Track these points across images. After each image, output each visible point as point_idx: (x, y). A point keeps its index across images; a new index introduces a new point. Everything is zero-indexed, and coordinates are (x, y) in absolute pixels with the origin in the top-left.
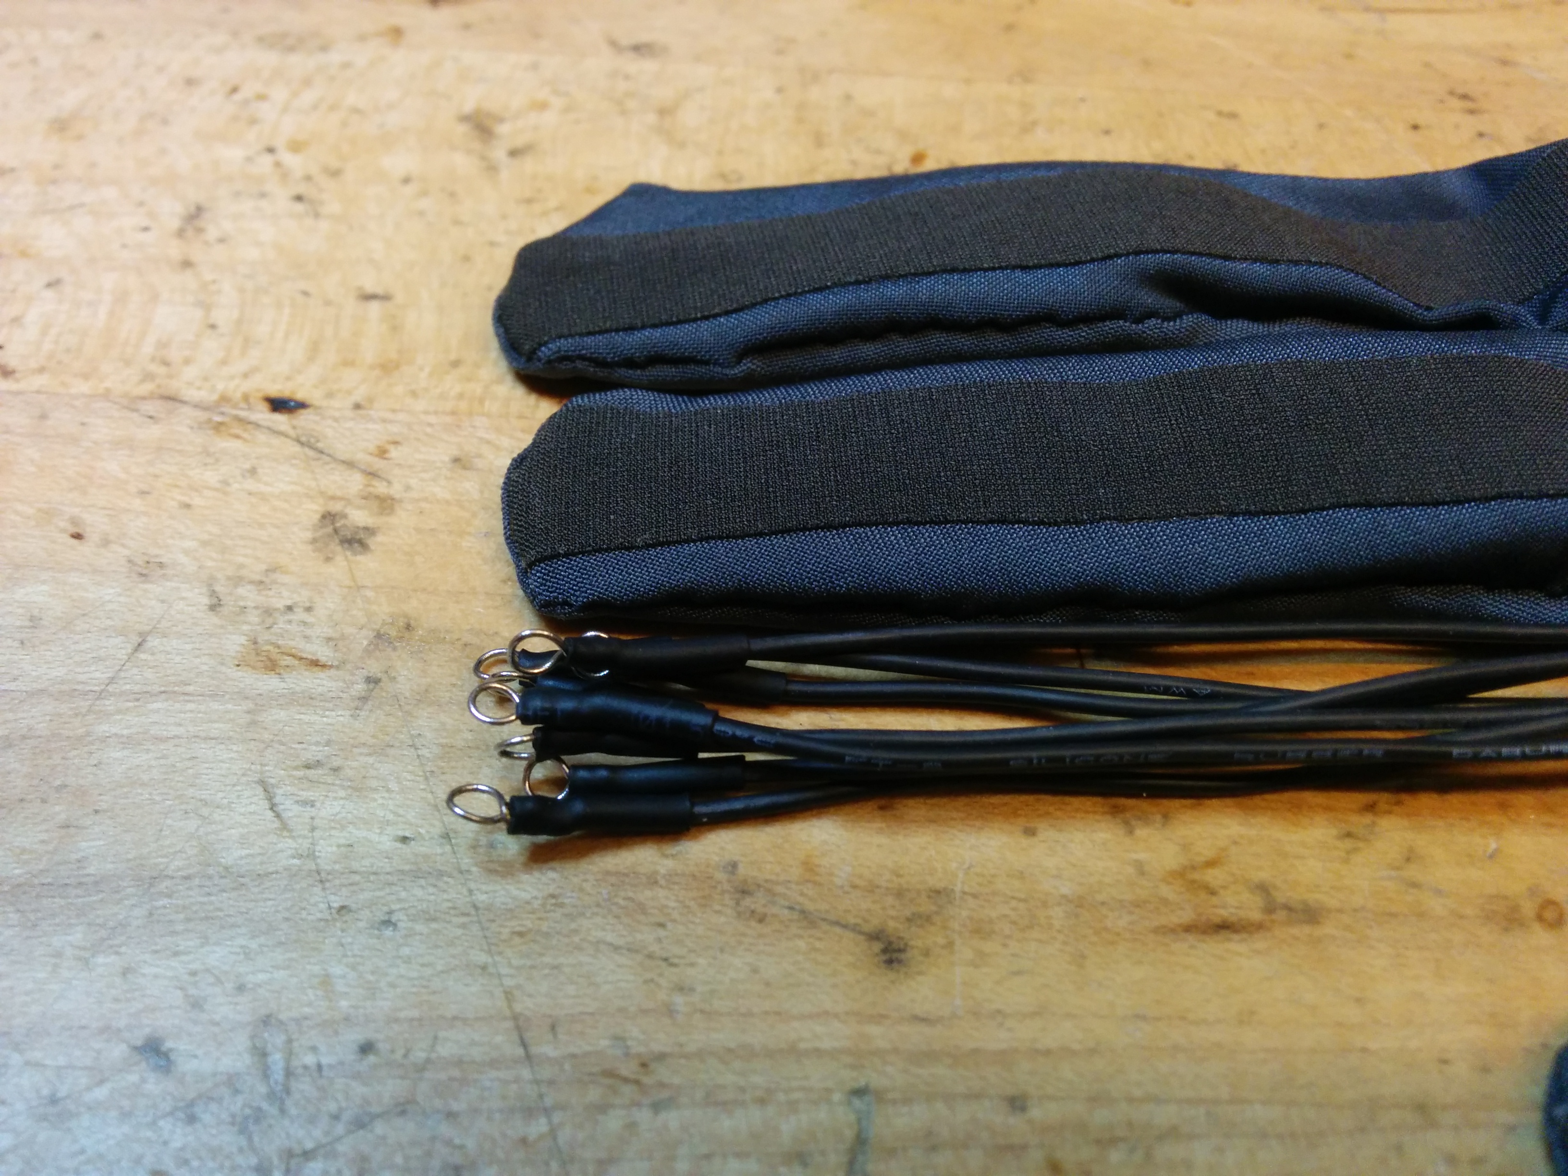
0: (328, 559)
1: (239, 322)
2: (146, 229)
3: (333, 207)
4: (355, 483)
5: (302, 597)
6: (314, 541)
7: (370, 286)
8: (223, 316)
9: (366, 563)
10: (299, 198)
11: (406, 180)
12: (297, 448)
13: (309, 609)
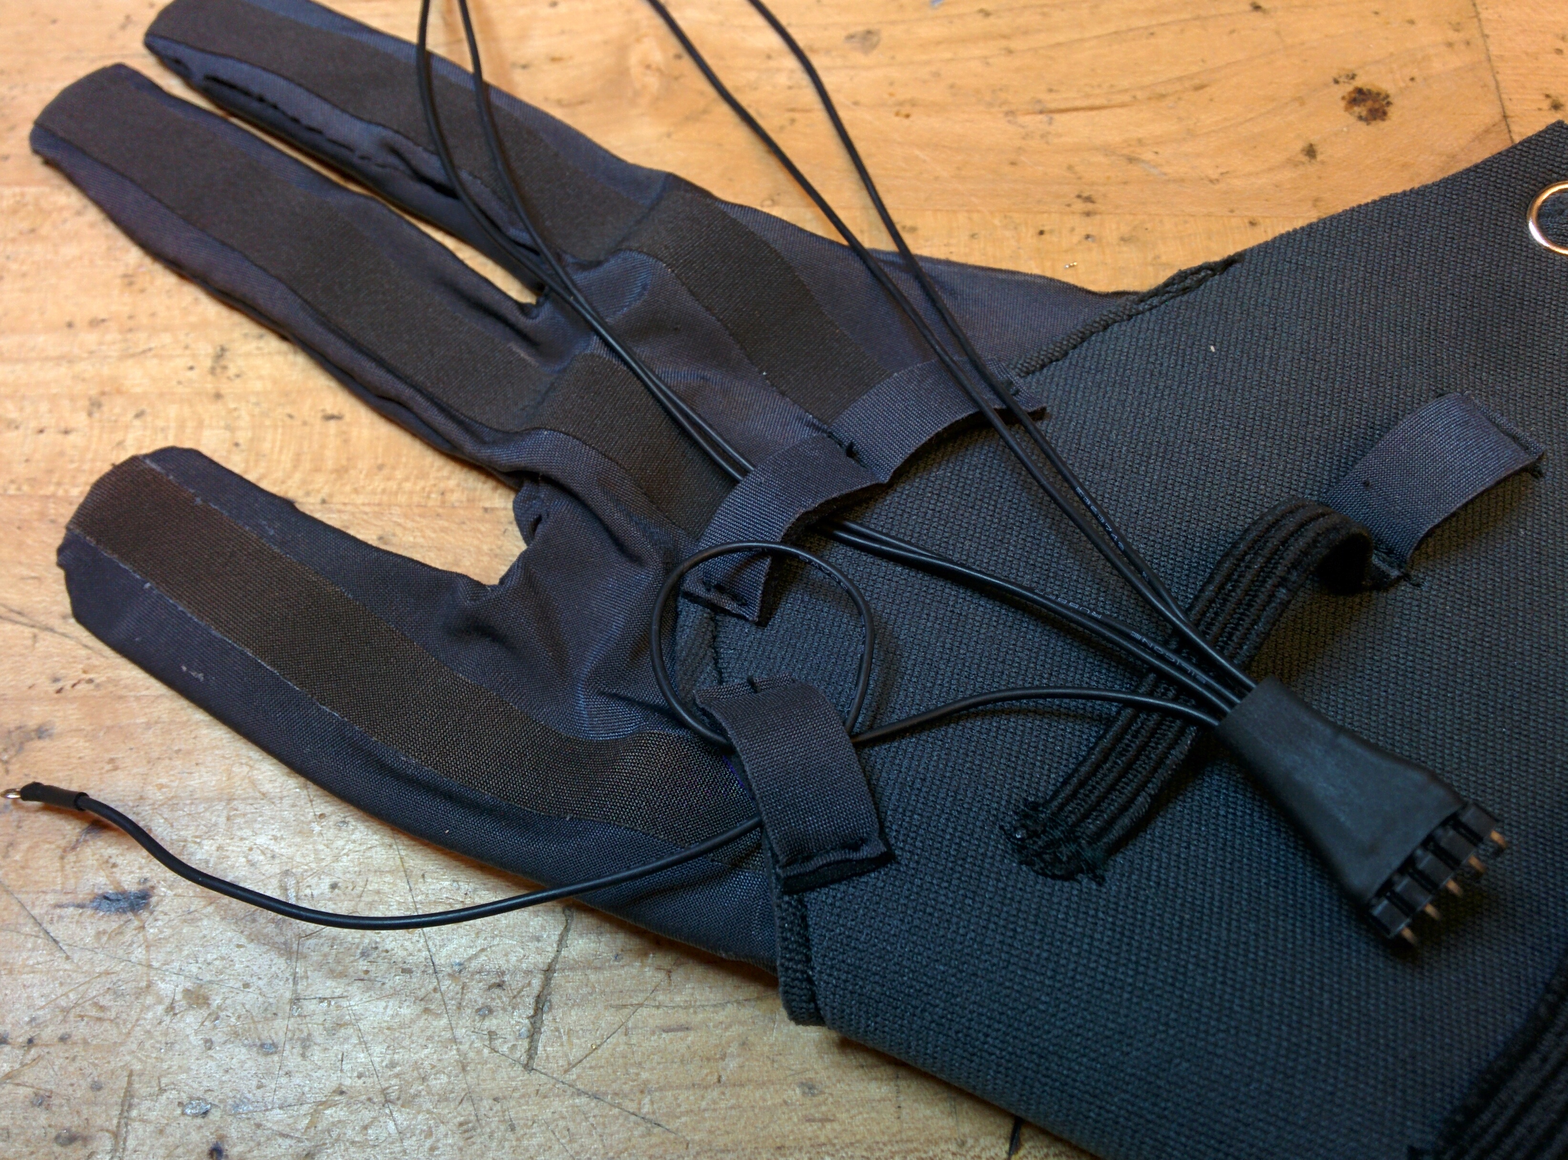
8: (243, 436)
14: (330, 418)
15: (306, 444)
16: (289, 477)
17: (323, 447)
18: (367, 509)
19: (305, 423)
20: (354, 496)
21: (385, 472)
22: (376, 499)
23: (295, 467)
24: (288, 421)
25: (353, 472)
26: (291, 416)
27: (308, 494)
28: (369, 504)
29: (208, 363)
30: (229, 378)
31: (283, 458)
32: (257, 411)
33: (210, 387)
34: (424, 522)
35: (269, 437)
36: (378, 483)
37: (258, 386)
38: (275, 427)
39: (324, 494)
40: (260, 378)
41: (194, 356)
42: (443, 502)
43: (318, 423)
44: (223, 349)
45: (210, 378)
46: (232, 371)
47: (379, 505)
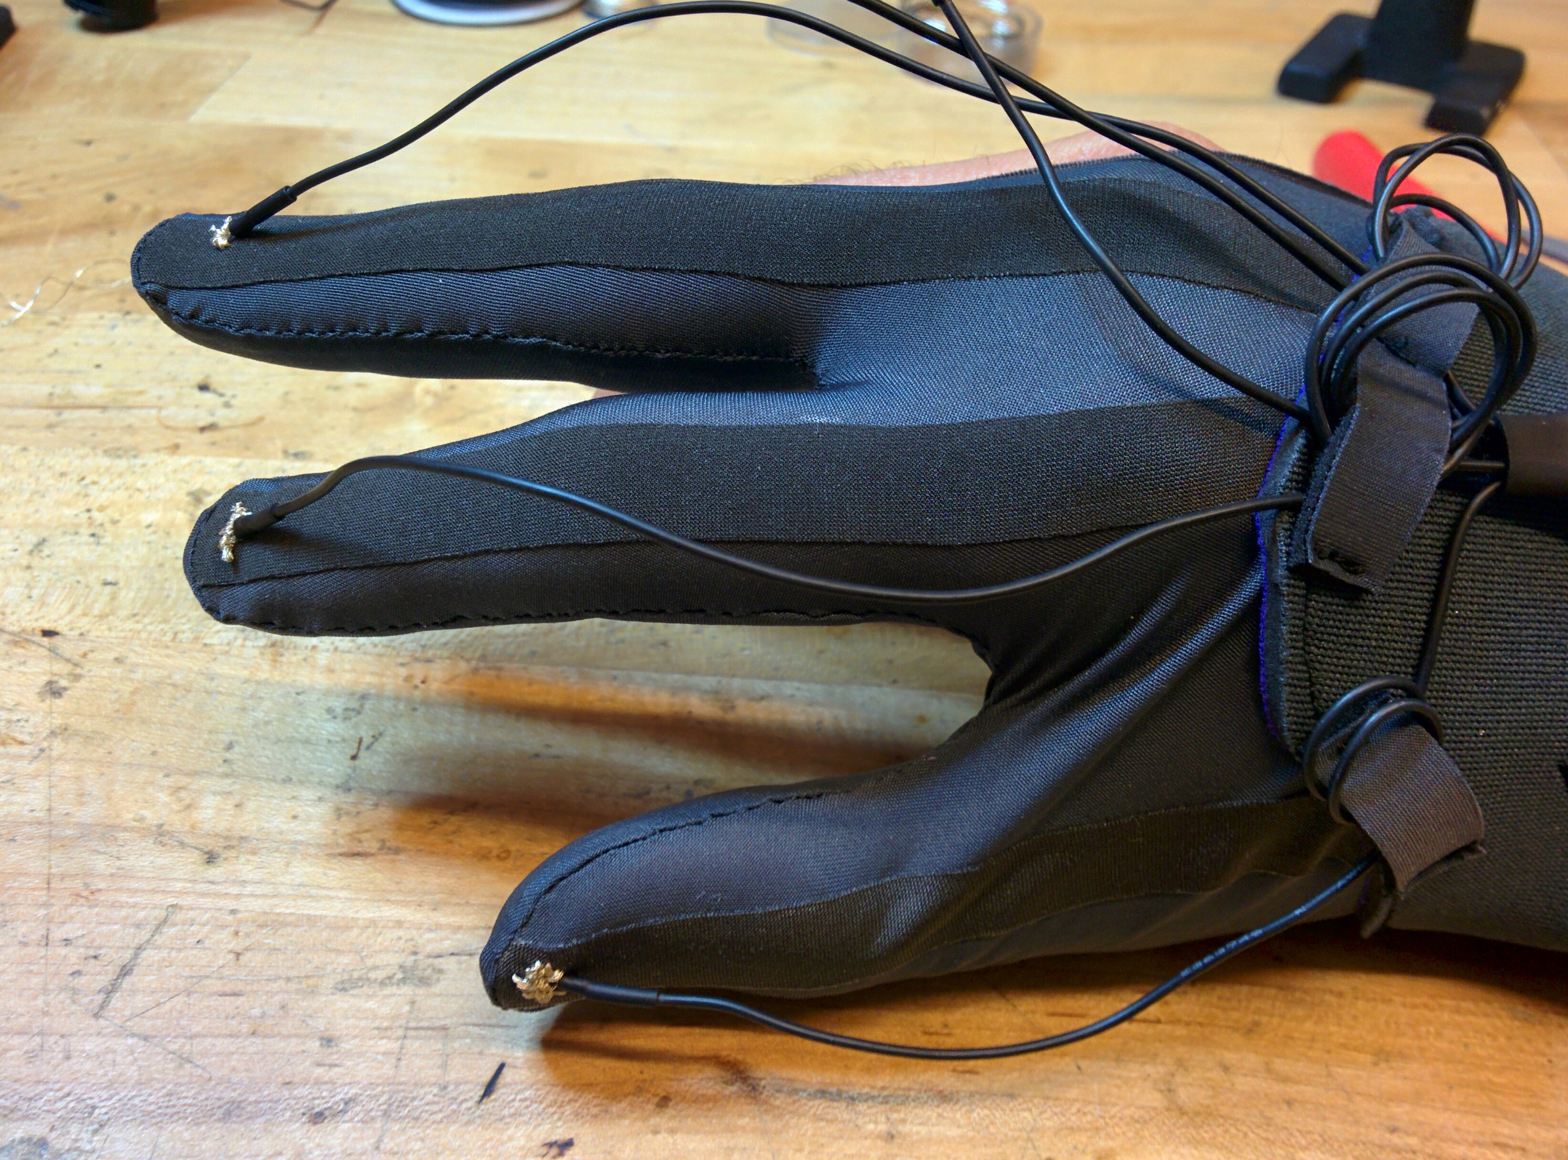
0: (43, 701)
1: (43, 595)
2: (16, 550)
3: (108, 539)
4: (65, 668)
5: (25, 717)
6: (39, 693)
7: (110, 578)
8: (35, 593)
9: (59, 702)
10: (93, 535)
11: (149, 526)
12: (47, 653)
13: (27, 721)
14: (106, 584)
15: (82, 599)
16: (62, 618)
17: (95, 601)
18: (114, 641)
19: (87, 586)
20: (106, 632)
21: (137, 618)
22: (123, 635)
23: (69, 613)
24: (75, 584)
25: (111, 618)
26: (78, 582)
27: (71, 629)
28: (117, 638)
29: (30, 547)
30: (42, 558)
31: (63, 606)
32: (56, 577)
33: (25, 562)
34: (154, 650)
35: (56, 594)
36: (130, 625)
37: (63, 563)
38: (64, 588)
39: (83, 630)
40: (66, 558)
41: (21, 544)
42: (174, 639)
43: (98, 587)
44: (44, 540)
45: (27, 557)
46: (46, 551)
47: (124, 638)
